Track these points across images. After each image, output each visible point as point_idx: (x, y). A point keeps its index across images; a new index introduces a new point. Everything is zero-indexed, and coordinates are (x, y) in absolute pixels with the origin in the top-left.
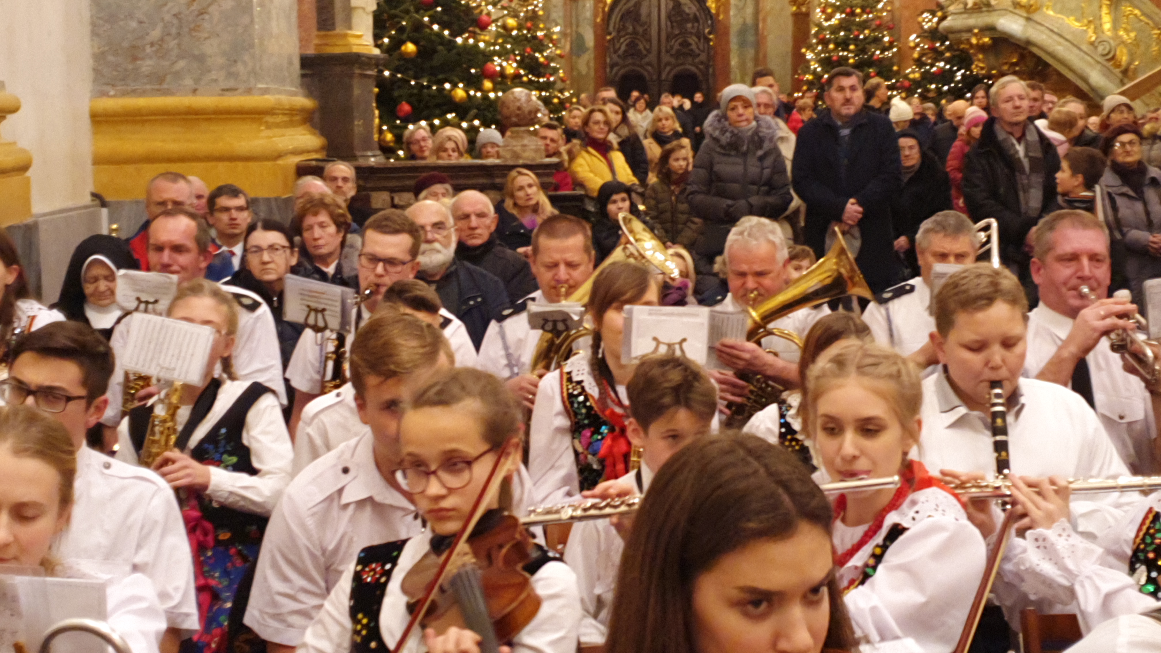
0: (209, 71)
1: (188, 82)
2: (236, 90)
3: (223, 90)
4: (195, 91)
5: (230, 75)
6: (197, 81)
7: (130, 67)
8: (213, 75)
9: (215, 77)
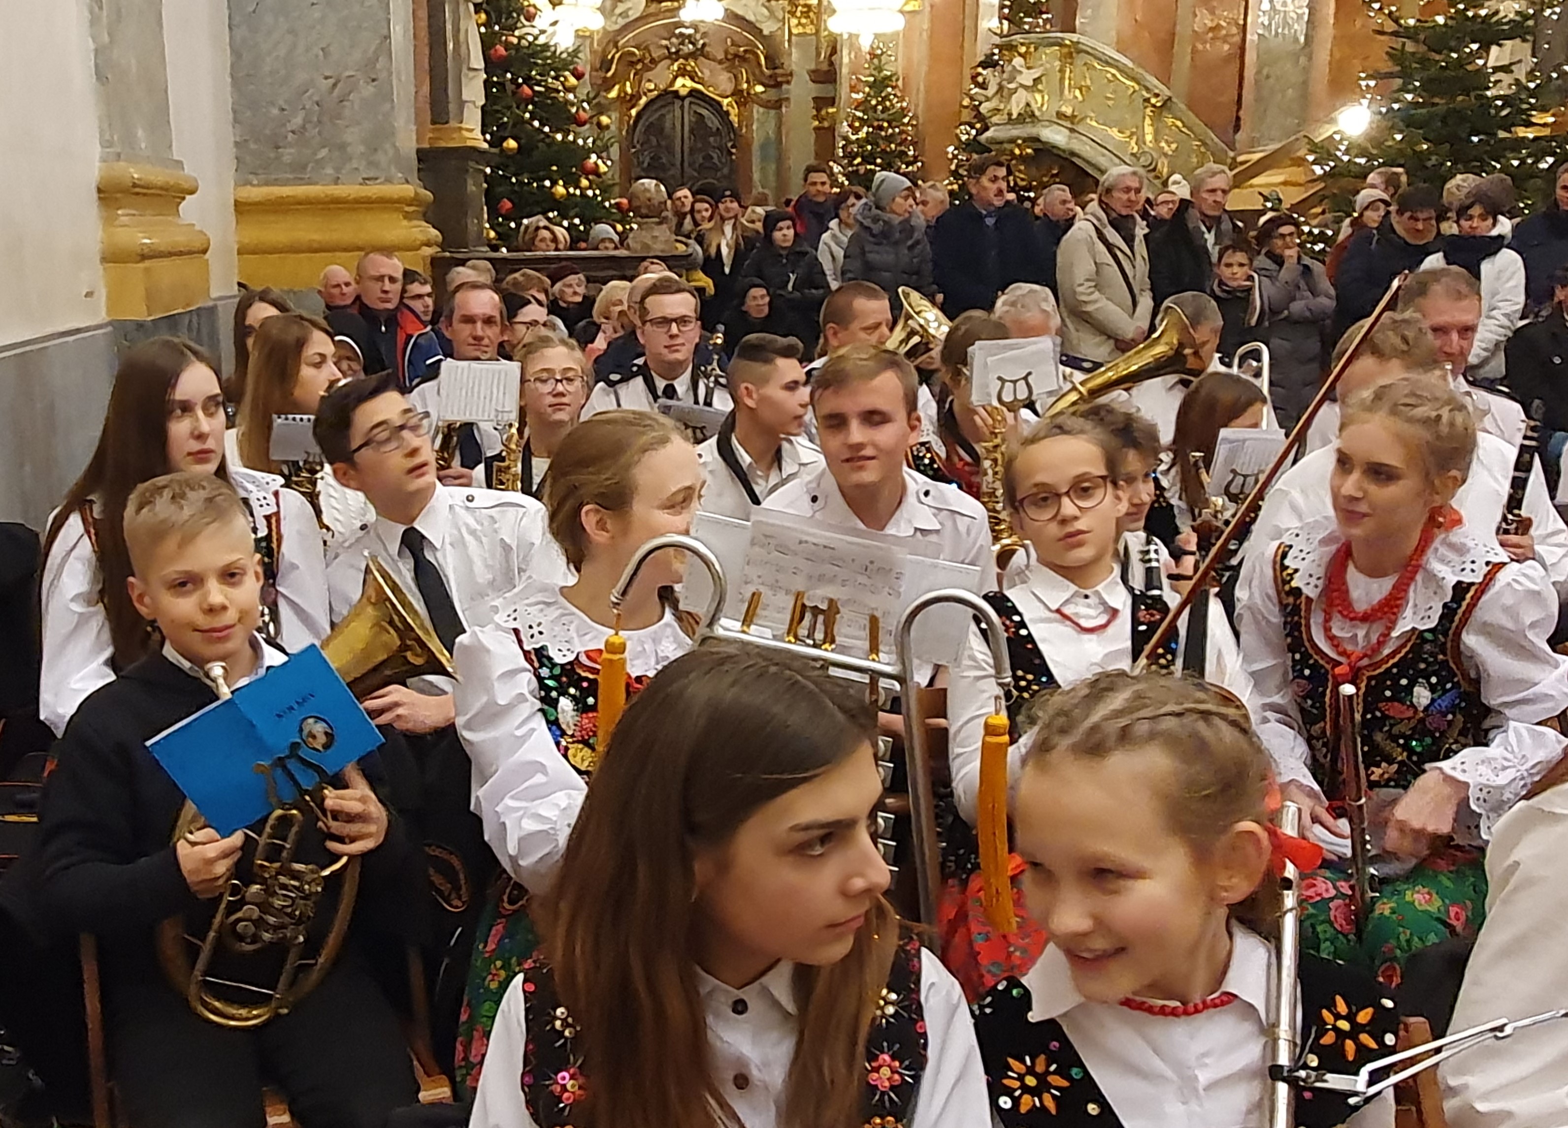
1: (329, 171)
2: (376, 179)
3: (364, 179)
9: (355, 166)
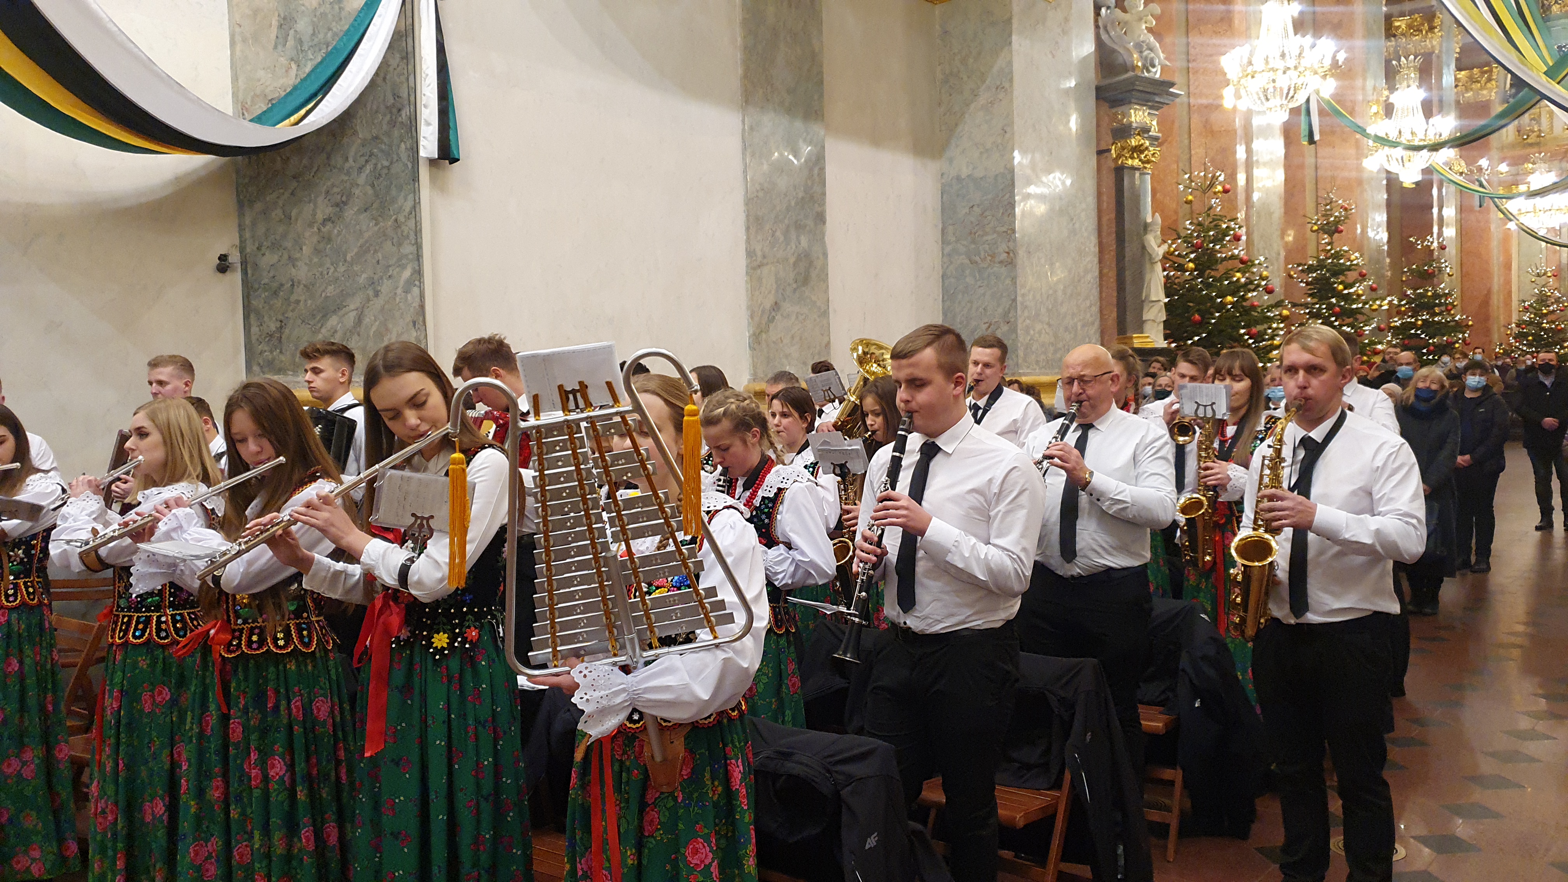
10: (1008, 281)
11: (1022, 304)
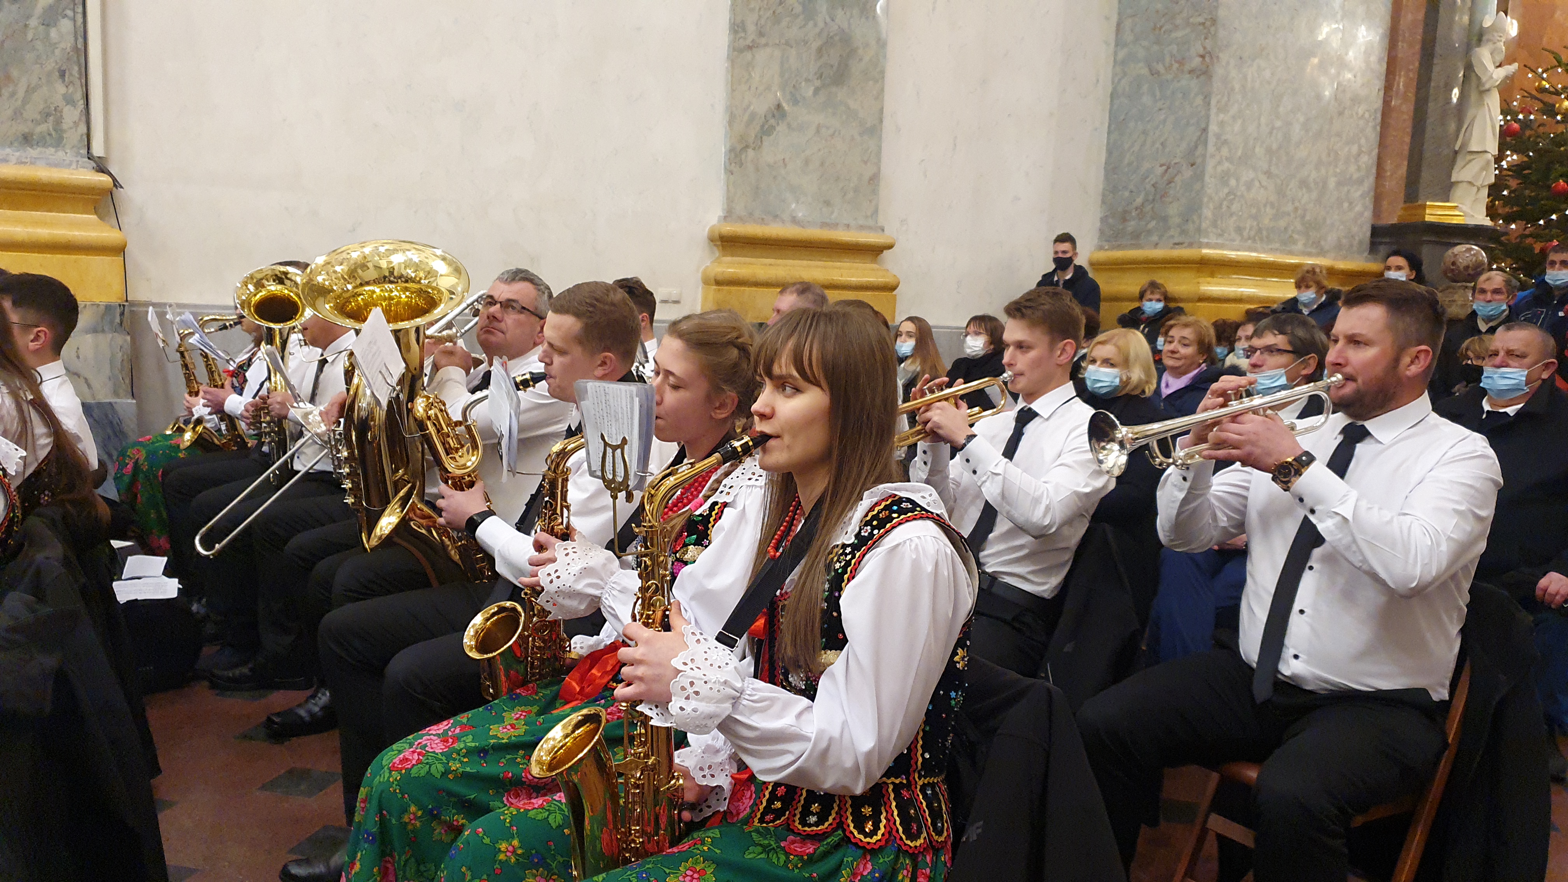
0: (1169, 228)
4: (1156, 245)
5: (1183, 232)
6: (1161, 237)
7: (1121, 227)
8: (1172, 232)
10: (1199, 100)
11: (1218, 136)
